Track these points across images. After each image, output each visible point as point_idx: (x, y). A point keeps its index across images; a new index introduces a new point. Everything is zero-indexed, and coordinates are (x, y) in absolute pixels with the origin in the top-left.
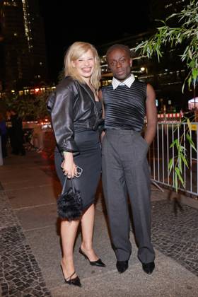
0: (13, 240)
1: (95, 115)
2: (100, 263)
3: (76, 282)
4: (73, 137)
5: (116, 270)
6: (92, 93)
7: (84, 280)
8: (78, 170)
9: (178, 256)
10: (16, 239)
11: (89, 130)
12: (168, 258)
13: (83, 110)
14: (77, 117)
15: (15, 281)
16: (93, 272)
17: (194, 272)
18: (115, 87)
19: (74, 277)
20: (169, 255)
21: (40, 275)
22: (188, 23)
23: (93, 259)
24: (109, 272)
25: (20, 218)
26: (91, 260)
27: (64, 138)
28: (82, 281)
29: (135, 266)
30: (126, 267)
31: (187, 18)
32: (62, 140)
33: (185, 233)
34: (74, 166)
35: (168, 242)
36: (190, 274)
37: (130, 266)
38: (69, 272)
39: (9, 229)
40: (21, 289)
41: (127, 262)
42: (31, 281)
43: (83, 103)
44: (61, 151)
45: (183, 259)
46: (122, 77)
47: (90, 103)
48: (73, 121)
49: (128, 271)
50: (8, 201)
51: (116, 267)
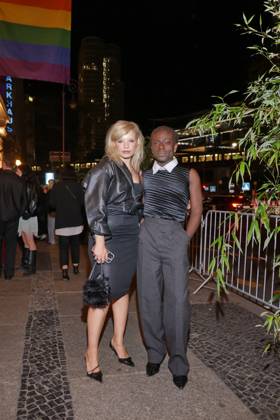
0: (47, 324)
1: (132, 198)
3: (98, 377)
4: (106, 220)
5: (145, 372)
6: (130, 175)
7: (107, 376)
8: (110, 256)
9: (221, 369)
10: (50, 323)
11: (125, 213)
12: (209, 369)
13: (118, 192)
14: (111, 199)
15: (37, 365)
16: (120, 370)
17: (233, 390)
18: (155, 172)
19: (97, 371)
20: (210, 366)
21: (64, 363)
22: (255, 101)
23: (122, 355)
24: (136, 373)
26: (120, 357)
27: (96, 220)
28: (104, 377)
29: (165, 373)
30: (157, 370)
31: (254, 96)
33: (238, 344)
34: (105, 250)
35: (214, 351)
36: (228, 391)
37: (161, 370)
38: (92, 365)
39: (46, 312)
40: (42, 374)
41: (158, 365)
42: (54, 367)
43: (118, 184)
44: (93, 234)
45: (226, 373)
46: (163, 159)
47: (126, 185)
48: (106, 203)
49: (157, 375)
51: (145, 368)
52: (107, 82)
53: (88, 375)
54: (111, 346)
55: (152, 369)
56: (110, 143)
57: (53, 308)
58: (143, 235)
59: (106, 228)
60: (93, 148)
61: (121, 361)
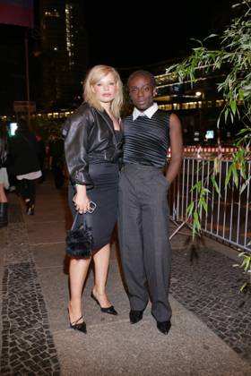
0: (24, 277)
1: (113, 146)
2: (112, 310)
3: (82, 328)
5: (129, 320)
6: (111, 122)
7: (91, 326)
8: (92, 205)
9: (201, 312)
10: (27, 277)
11: (106, 161)
12: (190, 312)
13: (99, 140)
15: (18, 320)
16: (103, 319)
17: (215, 331)
18: (135, 118)
19: (81, 322)
20: (191, 310)
21: (45, 316)
22: (231, 45)
23: (104, 305)
24: (120, 321)
25: (35, 254)
26: (103, 306)
27: (77, 169)
28: (88, 327)
29: (148, 320)
30: (140, 317)
31: (230, 39)
32: (74, 172)
33: (216, 286)
34: (87, 200)
35: (193, 295)
36: (211, 333)
37: (144, 316)
38: (76, 316)
39: (21, 265)
40: (23, 329)
41: (141, 312)
42: (35, 321)
43: (99, 132)
44: (73, 184)
45: (206, 315)
47: (107, 132)
48: (87, 152)
49: (141, 322)
50: (27, 234)
52: (70, 29)
53: (72, 327)
54: (92, 296)
55: (135, 317)
56: (88, 88)
57: (29, 261)
58: (123, 183)
59: (88, 177)
60: (58, 97)
61: (104, 310)
